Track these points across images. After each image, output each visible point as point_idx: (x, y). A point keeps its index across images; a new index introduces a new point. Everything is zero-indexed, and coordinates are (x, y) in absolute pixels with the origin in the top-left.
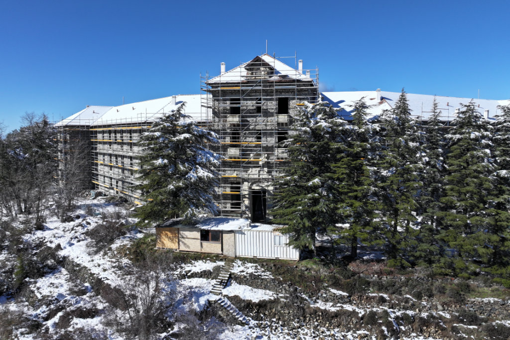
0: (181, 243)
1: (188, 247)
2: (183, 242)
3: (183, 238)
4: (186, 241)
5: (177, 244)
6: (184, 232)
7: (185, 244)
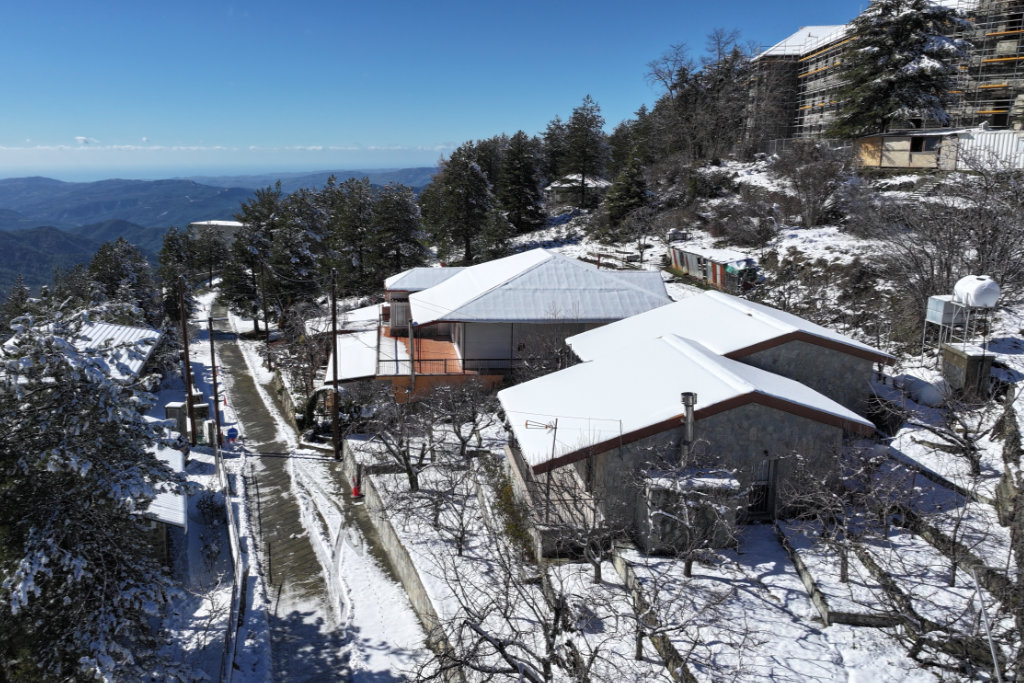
0: (884, 158)
1: (893, 162)
2: (887, 157)
3: (888, 150)
4: (891, 155)
5: (879, 159)
6: (890, 143)
7: (889, 159)
